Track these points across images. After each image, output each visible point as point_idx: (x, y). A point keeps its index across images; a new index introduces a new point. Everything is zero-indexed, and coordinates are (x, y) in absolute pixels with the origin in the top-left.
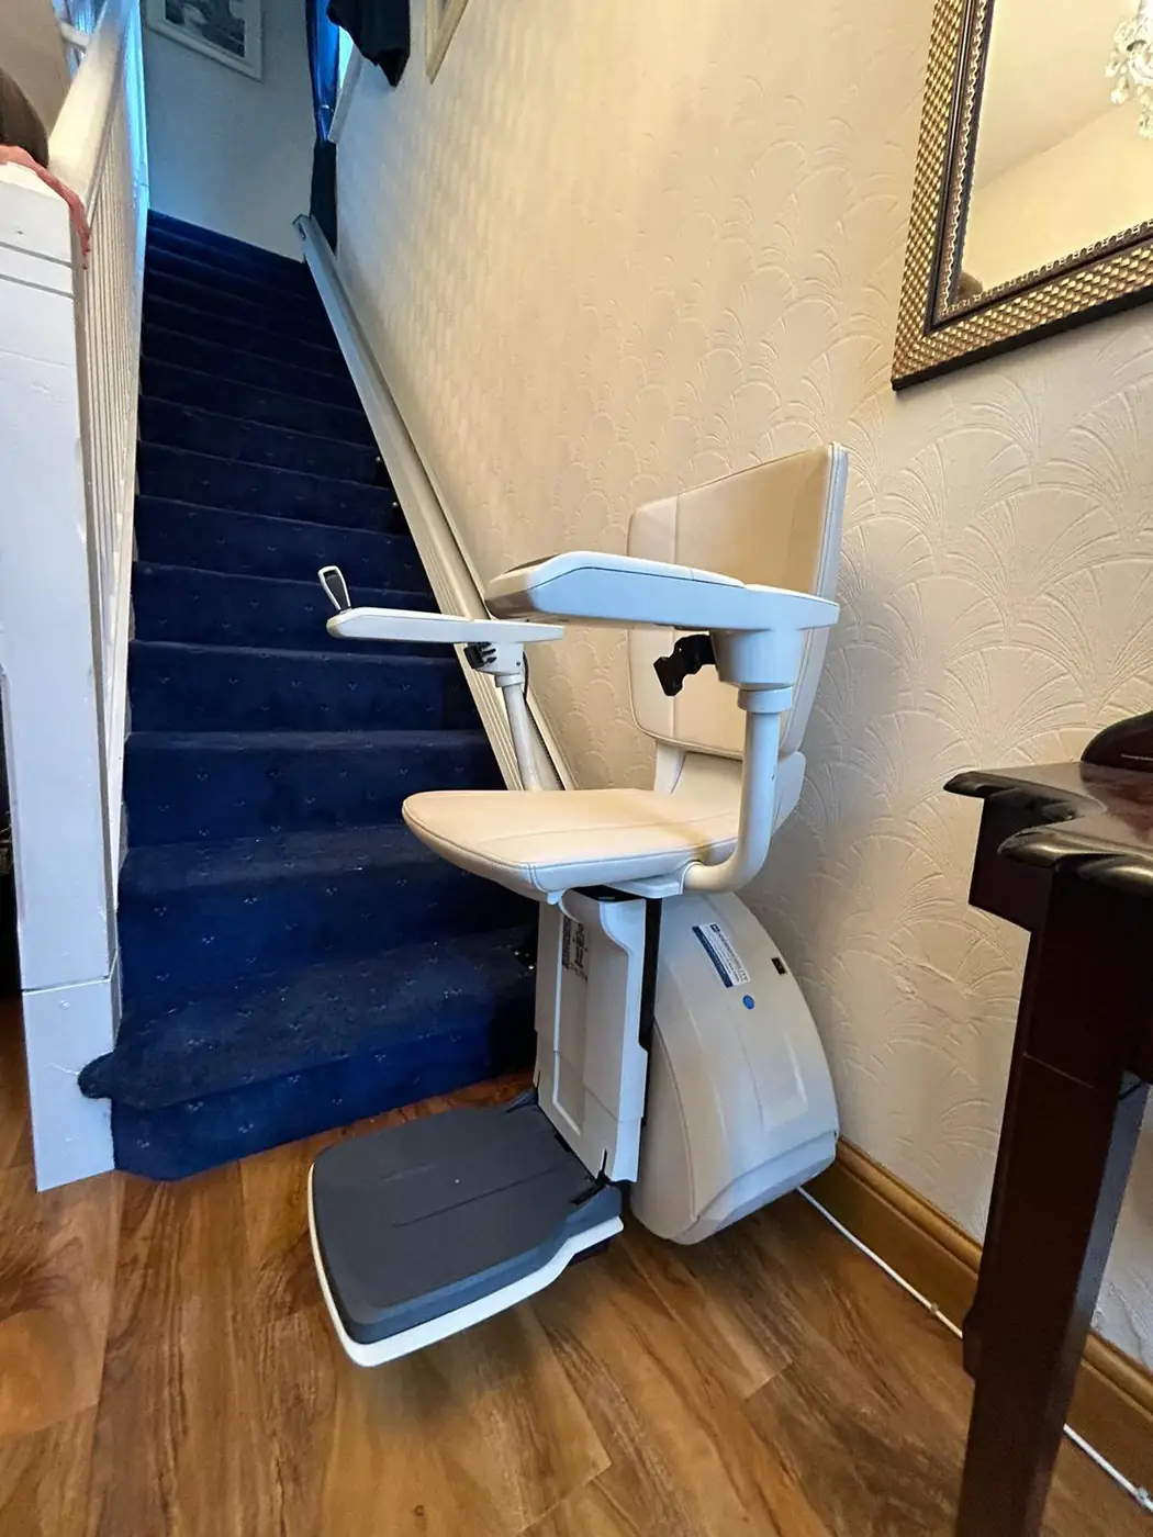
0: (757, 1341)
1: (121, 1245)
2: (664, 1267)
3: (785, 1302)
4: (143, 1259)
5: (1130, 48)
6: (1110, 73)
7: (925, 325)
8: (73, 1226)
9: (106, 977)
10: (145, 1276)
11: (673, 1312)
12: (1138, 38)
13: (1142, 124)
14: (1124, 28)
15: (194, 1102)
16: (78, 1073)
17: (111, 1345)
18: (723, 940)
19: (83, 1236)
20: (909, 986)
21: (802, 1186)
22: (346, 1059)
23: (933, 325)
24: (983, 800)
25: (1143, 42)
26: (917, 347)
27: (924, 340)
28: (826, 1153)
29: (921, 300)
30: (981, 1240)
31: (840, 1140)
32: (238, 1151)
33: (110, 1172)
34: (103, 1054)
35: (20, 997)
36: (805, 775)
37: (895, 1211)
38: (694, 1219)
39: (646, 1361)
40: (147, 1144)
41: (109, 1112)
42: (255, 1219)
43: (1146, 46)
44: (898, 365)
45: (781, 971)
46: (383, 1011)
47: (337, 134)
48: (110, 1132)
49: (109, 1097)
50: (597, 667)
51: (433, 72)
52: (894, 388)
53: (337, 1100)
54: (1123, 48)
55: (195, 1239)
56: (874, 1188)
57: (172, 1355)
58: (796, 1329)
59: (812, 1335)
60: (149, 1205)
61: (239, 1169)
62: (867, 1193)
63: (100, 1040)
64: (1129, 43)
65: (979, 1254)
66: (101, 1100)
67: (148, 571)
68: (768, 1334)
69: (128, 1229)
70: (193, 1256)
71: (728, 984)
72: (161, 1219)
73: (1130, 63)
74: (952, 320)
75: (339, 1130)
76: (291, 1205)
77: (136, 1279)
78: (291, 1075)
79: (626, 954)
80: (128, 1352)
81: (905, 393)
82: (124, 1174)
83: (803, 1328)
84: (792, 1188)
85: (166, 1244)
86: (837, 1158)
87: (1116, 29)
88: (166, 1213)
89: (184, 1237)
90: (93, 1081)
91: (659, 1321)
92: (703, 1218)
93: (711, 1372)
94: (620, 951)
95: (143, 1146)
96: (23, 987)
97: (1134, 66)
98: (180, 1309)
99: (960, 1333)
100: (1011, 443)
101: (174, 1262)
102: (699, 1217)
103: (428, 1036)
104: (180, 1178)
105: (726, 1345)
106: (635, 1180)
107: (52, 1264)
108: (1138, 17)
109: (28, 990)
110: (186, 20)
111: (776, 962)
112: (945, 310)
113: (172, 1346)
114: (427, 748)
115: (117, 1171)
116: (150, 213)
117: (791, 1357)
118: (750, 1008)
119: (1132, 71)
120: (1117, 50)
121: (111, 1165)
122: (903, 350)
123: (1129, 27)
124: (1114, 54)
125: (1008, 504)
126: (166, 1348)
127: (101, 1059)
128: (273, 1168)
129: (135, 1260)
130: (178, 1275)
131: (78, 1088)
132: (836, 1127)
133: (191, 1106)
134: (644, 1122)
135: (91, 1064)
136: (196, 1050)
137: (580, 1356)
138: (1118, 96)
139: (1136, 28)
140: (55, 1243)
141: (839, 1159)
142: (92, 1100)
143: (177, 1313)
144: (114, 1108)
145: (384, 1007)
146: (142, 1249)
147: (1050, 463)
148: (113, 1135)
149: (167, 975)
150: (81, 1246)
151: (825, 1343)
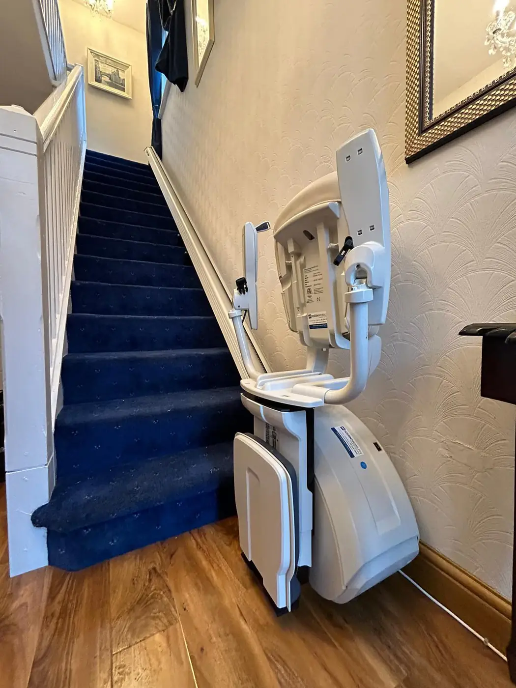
0: (385, 661)
1: (47, 606)
2: (330, 617)
3: (399, 637)
4: (57, 614)
5: (494, 33)
6: (486, 43)
7: (419, 131)
8: (25, 596)
9: (46, 465)
10: (57, 623)
11: (336, 644)
12: (497, 28)
13: (504, 63)
14: (491, 25)
15: (86, 528)
16: (31, 514)
17: (36, 664)
18: (347, 434)
19: (29, 601)
20: (448, 454)
21: (401, 569)
22: (162, 505)
23: (422, 130)
24: (482, 337)
25: (500, 29)
26: (416, 141)
27: (419, 138)
28: (413, 549)
29: (415, 121)
30: (510, 600)
31: (420, 542)
32: (108, 555)
33: (46, 567)
34: (44, 504)
35: (5, 476)
36: (382, 350)
37: (455, 582)
38: (344, 588)
39: (324, 674)
40: (63, 552)
41: (46, 535)
42: (114, 592)
43: (502, 31)
44: (407, 152)
45: (379, 449)
46: (181, 480)
47: (162, 115)
48: (46, 545)
49: (46, 526)
50: (277, 313)
51: (197, 84)
52: (407, 163)
53: (158, 527)
54: (491, 33)
55: (84, 601)
56: (443, 570)
57: (66, 670)
58: (407, 654)
59: (416, 657)
60: (63, 584)
61: (109, 564)
62: (440, 574)
63: (43, 497)
64: (494, 30)
65: (510, 608)
66: (42, 528)
67: (78, 284)
68: (392, 657)
69: (52, 597)
70: (82, 611)
71: (352, 456)
72: (68, 592)
73: (495, 39)
74: (432, 126)
75: (159, 543)
76: (134, 584)
77: (52, 626)
78: (134, 513)
79: (298, 440)
80: (44, 668)
81: (413, 164)
82: (53, 568)
83: (411, 652)
84: (395, 571)
85: (70, 605)
86: (420, 553)
87: (487, 26)
88: (71, 588)
89: (79, 601)
90: (38, 519)
91: (328, 648)
92: (348, 588)
93: (361, 681)
94: (294, 438)
95: (61, 553)
96: (6, 470)
97: (497, 39)
98: (73, 642)
99: (505, 658)
100: (468, 176)
101: (72, 615)
102: (347, 587)
103: (203, 492)
104: (78, 570)
105: (368, 664)
106: (310, 565)
107: (12, 617)
108: (497, 20)
109: (9, 472)
110: (103, 81)
111: (376, 444)
112: (427, 123)
113: (66, 663)
114: (201, 355)
115: (50, 566)
116: (87, 150)
117: (407, 672)
118: (365, 468)
119: (497, 42)
120: (488, 34)
121: (46, 563)
122: (409, 145)
123: (493, 24)
124: (487, 36)
125: (471, 204)
126: (63, 665)
127: (43, 506)
128: (126, 564)
129: (53, 615)
130: (73, 623)
131: (31, 522)
132: (417, 533)
133: (85, 531)
134: (313, 532)
135: (37, 509)
136: (89, 501)
137: (286, 671)
138: (491, 52)
139: (496, 24)
140: (16, 604)
141: (421, 552)
142: (37, 528)
143: (71, 644)
144: (48, 533)
145: (181, 478)
146: (57, 608)
147: (490, 181)
148: (48, 546)
149: (78, 465)
150: (27, 607)
151: (424, 662)
